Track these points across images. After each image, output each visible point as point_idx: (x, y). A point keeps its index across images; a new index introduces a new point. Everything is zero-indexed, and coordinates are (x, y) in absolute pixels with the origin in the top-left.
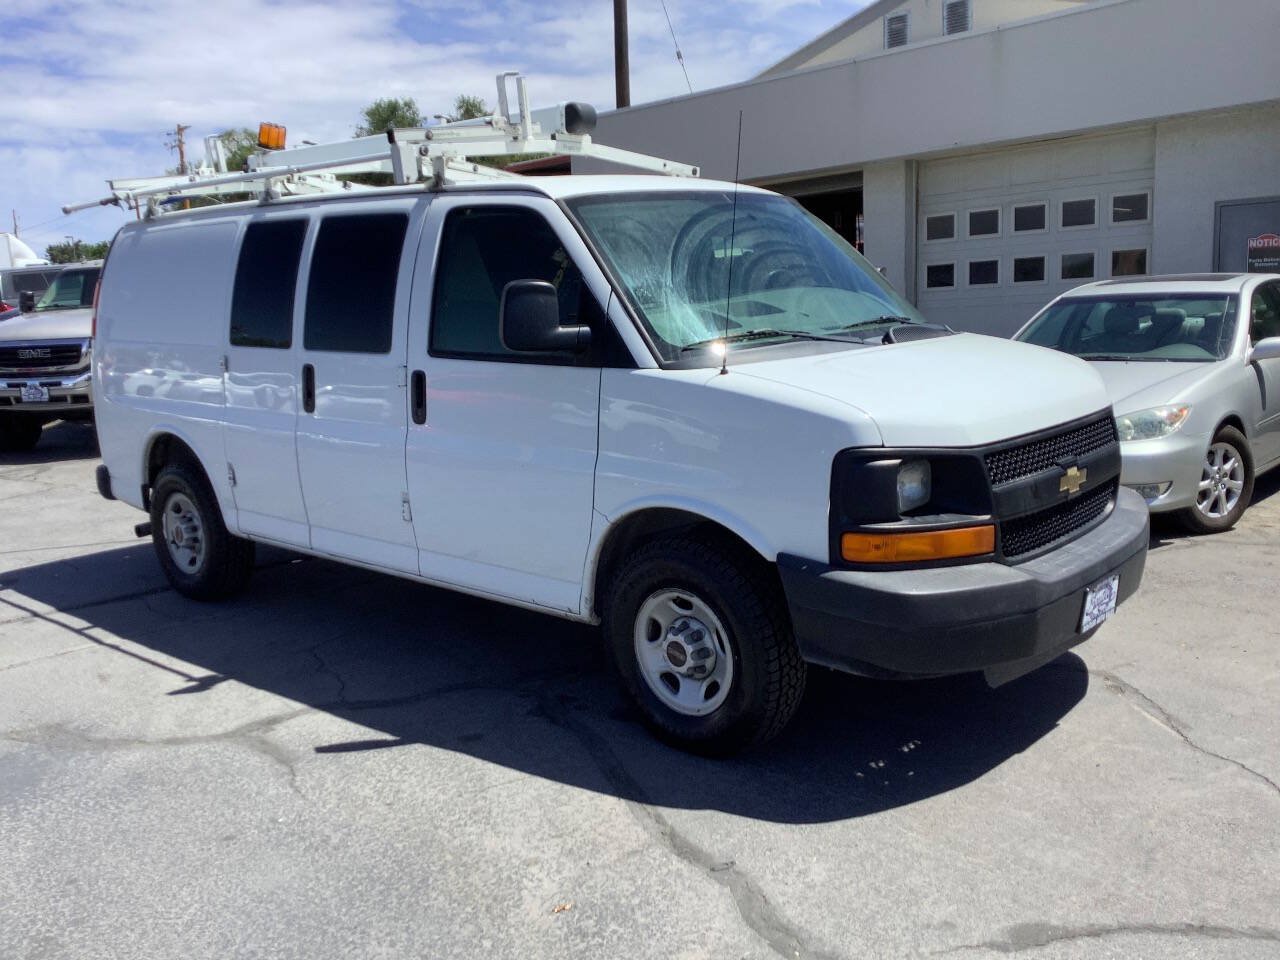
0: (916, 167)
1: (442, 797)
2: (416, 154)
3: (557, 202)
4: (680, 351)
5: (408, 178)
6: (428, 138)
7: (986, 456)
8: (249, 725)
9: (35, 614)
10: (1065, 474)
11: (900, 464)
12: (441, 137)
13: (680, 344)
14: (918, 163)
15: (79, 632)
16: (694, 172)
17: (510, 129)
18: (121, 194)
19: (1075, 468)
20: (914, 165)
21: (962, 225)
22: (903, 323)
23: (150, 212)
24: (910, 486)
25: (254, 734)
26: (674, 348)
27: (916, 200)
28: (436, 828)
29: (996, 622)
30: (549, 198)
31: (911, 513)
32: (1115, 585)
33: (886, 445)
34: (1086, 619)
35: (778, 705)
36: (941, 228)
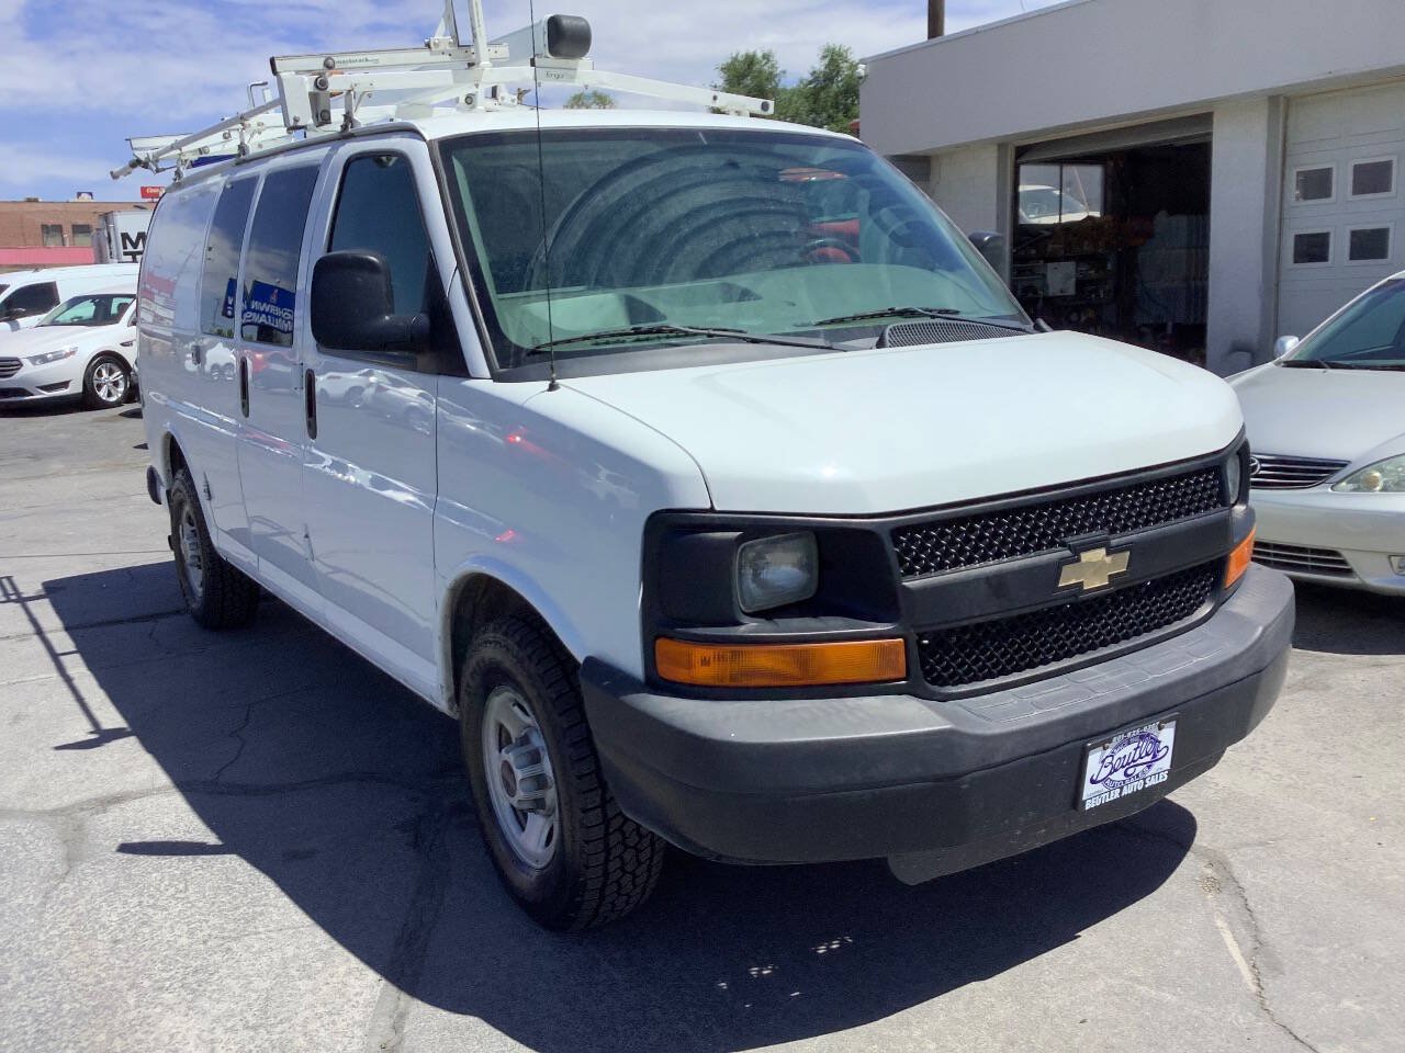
0: (1282, 104)
1: (184, 941)
2: (309, 87)
3: (430, 144)
4: (523, 355)
5: (296, 120)
6: (328, 66)
7: (897, 531)
8: (89, 801)
9: (39, 632)
10: (1079, 560)
11: (740, 540)
12: (350, 65)
13: (528, 345)
14: (1288, 100)
15: (55, 657)
16: (765, 107)
17: (461, 53)
18: (142, 156)
19: (1103, 551)
20: (1282, 99)
21: (1343, 181)
22: (933, 317)
23: (178, 173)
24: (784, 569)
25: (80, 815)
26: (519, 349)
27: (1281, 150)
28: (132, 986)
29: (877, 791)
30: (425, 140)
31: (767, 614)
32: (1167, 736)
33: (717, 508)
34: (1089, 790)
35: (606, 874)
36: (1317, 184)
